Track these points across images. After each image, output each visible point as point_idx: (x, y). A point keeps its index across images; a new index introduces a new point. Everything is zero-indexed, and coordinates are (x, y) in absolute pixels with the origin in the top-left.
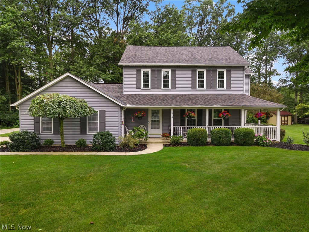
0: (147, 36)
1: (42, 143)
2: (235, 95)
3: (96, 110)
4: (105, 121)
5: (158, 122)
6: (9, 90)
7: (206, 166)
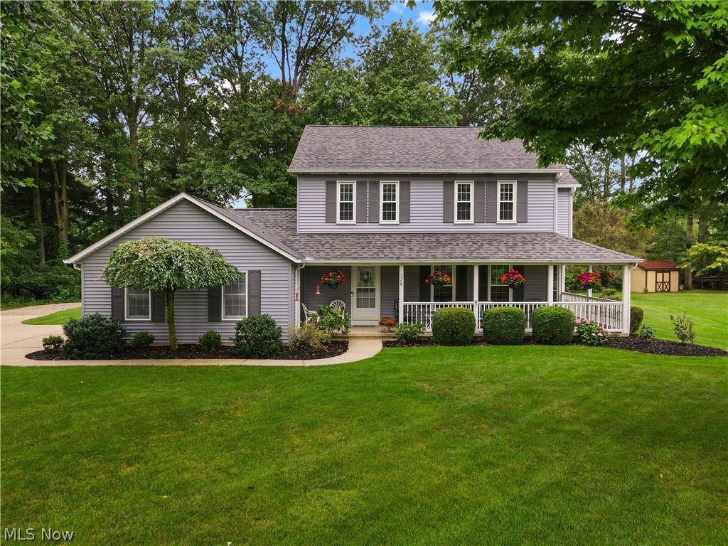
0: (349, 94)
1: (129, 340)
2: (536, 234)
3: (241, 270)
4: (260, 294)
5: (372, 294)
6: (40, 218)
7: (464, 389)
